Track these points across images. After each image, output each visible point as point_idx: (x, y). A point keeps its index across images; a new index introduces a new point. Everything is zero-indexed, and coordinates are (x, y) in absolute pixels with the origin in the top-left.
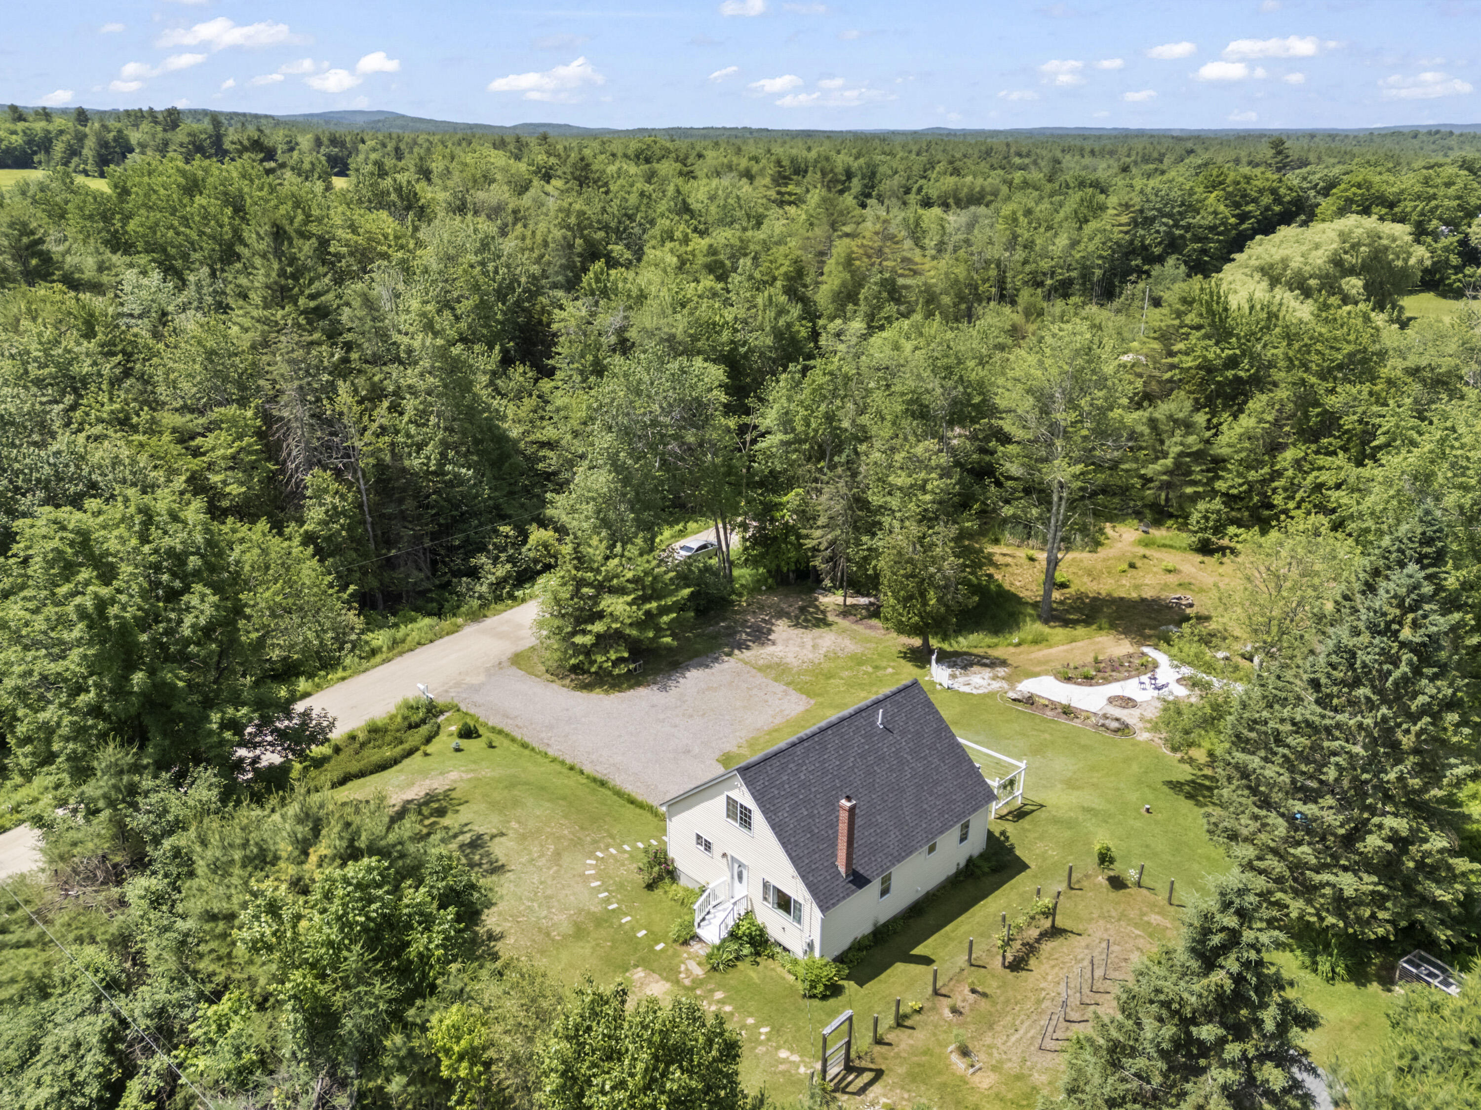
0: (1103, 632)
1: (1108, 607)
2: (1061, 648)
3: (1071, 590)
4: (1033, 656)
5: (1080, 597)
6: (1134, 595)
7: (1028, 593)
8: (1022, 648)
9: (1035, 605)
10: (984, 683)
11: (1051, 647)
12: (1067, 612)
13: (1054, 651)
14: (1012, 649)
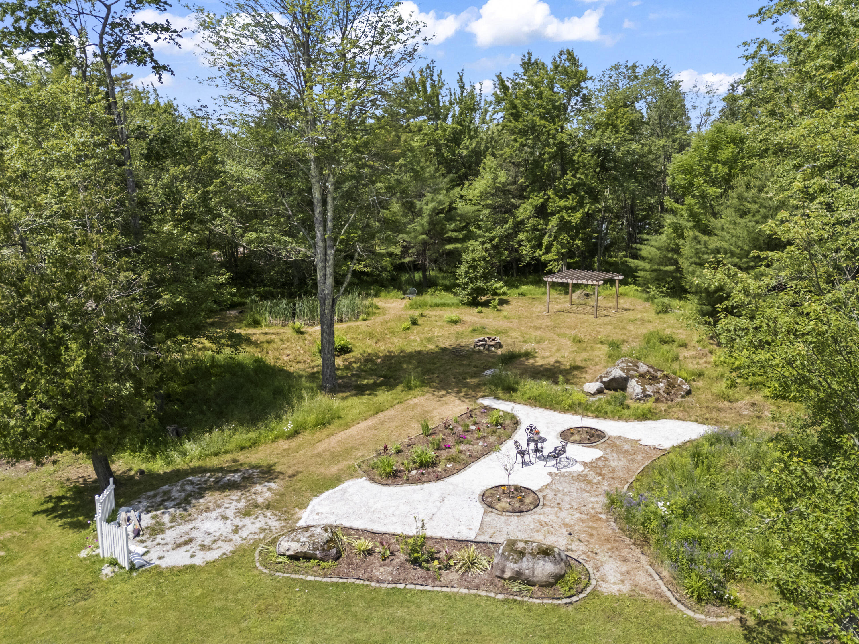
0: (417, 391)
1: (408, 362)
2: (364, 425)
3: (356, 353)
4: (320, 447)
5: (369, 359)
6: (431, 347)
7: (301, 366)
8: (300, 439)
9: (312, 376)
10: (226, 528)
11: (348, 426)
12: (358, 376)
13: (353, 431)
14: (283, 444)
